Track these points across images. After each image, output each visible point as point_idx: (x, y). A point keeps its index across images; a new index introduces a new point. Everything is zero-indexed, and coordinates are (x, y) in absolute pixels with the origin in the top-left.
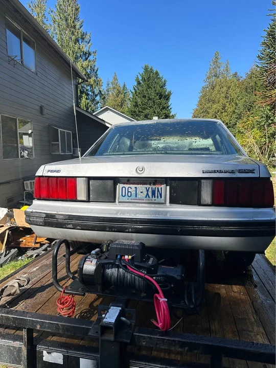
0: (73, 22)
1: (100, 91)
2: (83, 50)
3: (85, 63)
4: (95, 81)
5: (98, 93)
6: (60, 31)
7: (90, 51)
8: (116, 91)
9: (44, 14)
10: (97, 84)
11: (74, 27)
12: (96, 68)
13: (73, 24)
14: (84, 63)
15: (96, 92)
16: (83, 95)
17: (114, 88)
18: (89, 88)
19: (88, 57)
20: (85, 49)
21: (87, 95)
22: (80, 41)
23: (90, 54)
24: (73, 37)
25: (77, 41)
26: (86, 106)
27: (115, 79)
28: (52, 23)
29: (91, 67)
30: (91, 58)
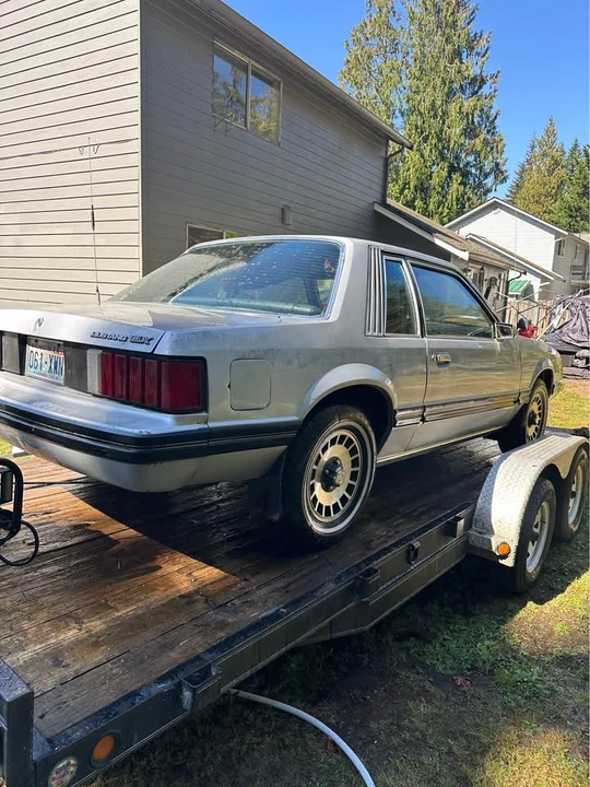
0: (452, 14)
1: (497, 165)
2: (466, 74)
3: (469, 104)
4: (486, 143)
5: (492, 170)
6: (421, 39)
7: (484, 74)
8: (548, 160)
9: (392, 8)
10: (492, 149)
11: (454, 25)
12: (493, 112)
13: (451, 20)
14: (466, 103)
15: (488, 166)
16: (454, 177)
17: (545, 155)
18: (471, 159)
19: (480, 88)
20: (473, 72)
21: (466, 174)
22: (464, 55)
23: (483, 82)
24: (449, 48)
25: (458, 53)
26: (458, 200)
27: (551, 133)
28: (406, 23)
29: (482, 110)
30: (485, 90)
